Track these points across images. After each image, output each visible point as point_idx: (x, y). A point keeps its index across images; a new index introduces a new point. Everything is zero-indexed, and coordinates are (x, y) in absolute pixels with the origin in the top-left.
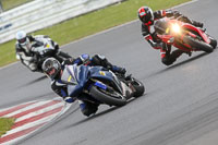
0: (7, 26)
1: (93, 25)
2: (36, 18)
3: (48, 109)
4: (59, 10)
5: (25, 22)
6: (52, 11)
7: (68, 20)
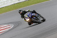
1: (20, 6)
3: (7, 27)
4: (12, 1)
6: (10, 2)
7: (14, 4)
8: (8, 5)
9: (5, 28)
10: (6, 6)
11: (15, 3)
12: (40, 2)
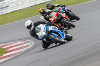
0: (7, 7)
2: (20, 4)
3: (23, 45)
5: (15, 5)
8: (24, 7)
9: (19, 46)
10: (22, 8)
11: (36, 4)
12: (80, 2)
